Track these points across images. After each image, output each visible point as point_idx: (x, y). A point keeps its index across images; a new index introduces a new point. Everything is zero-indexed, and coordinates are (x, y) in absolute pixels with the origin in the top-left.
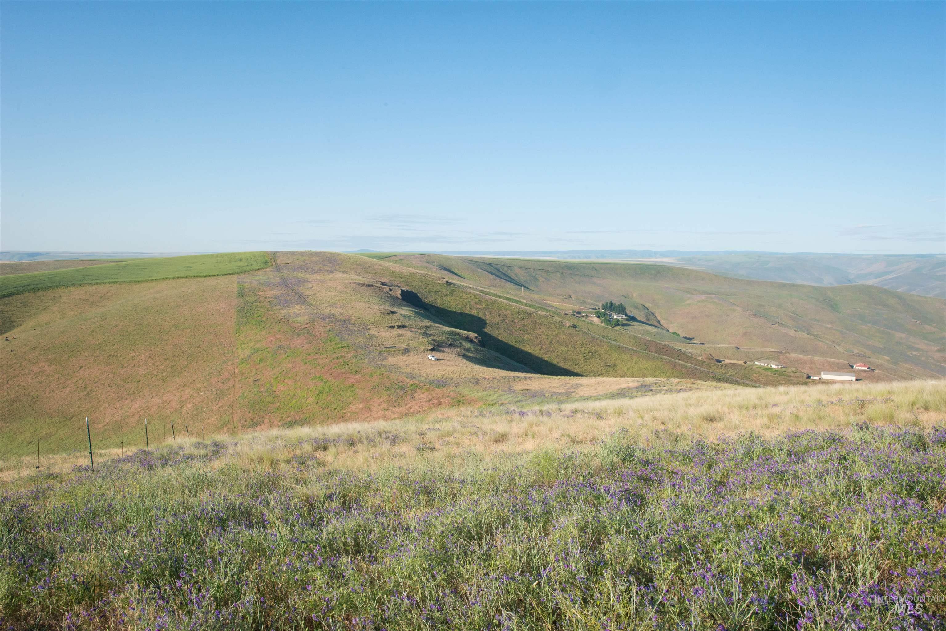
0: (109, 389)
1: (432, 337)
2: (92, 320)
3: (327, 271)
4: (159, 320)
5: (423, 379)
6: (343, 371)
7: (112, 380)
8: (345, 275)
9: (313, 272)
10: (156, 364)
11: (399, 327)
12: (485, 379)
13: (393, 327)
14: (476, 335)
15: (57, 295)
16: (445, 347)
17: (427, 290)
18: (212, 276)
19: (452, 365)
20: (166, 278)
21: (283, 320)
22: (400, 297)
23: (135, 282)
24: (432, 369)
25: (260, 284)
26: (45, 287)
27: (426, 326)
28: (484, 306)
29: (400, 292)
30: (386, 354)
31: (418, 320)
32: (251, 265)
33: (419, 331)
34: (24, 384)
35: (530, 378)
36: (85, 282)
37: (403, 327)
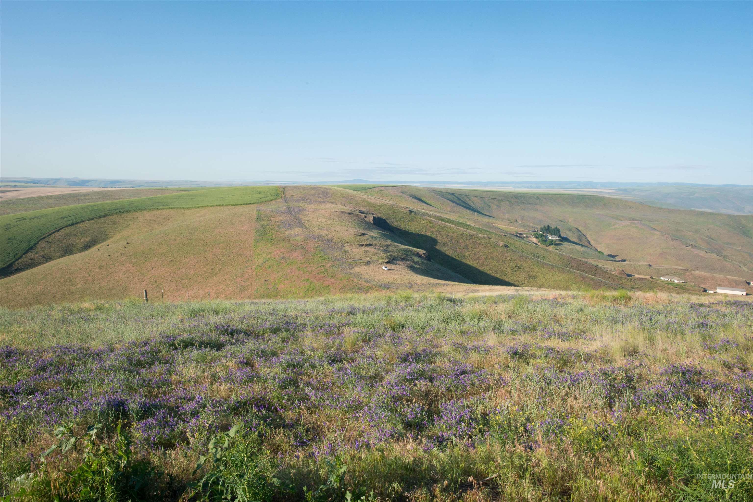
0: (171, 283)
1: (390, 253)
2: (159, 236)
3: (321, 202)
4: (203, 237)
5: (375, 283)
6: (323, 276)
7: (173, 277)
8: (333, 205)
9: (311, 203)
10: (201, 267)
11: (366, 245)
12: (417, 284)
13: (362, 245)
14: (425, 252)
15: (135, 217)
16: (399, 260)
17: (394, 216)
18: (239, 205)
19: (398, 274)
20: (208, 206)
21: (286, 239)
22: (372, 222)
23: (187, 208)
24: (383, 277)
25: (272, 211)
26: (128, 211)
27: (387, 245)
28: (436, 229)
29: (372, 218)
30: (354, 265)
31: (382, 240)
32: (267, 197)
33: (381, 248)
34: (117, 278)
35: (447, 285)
36: (153, 208)
37: (370, 245)
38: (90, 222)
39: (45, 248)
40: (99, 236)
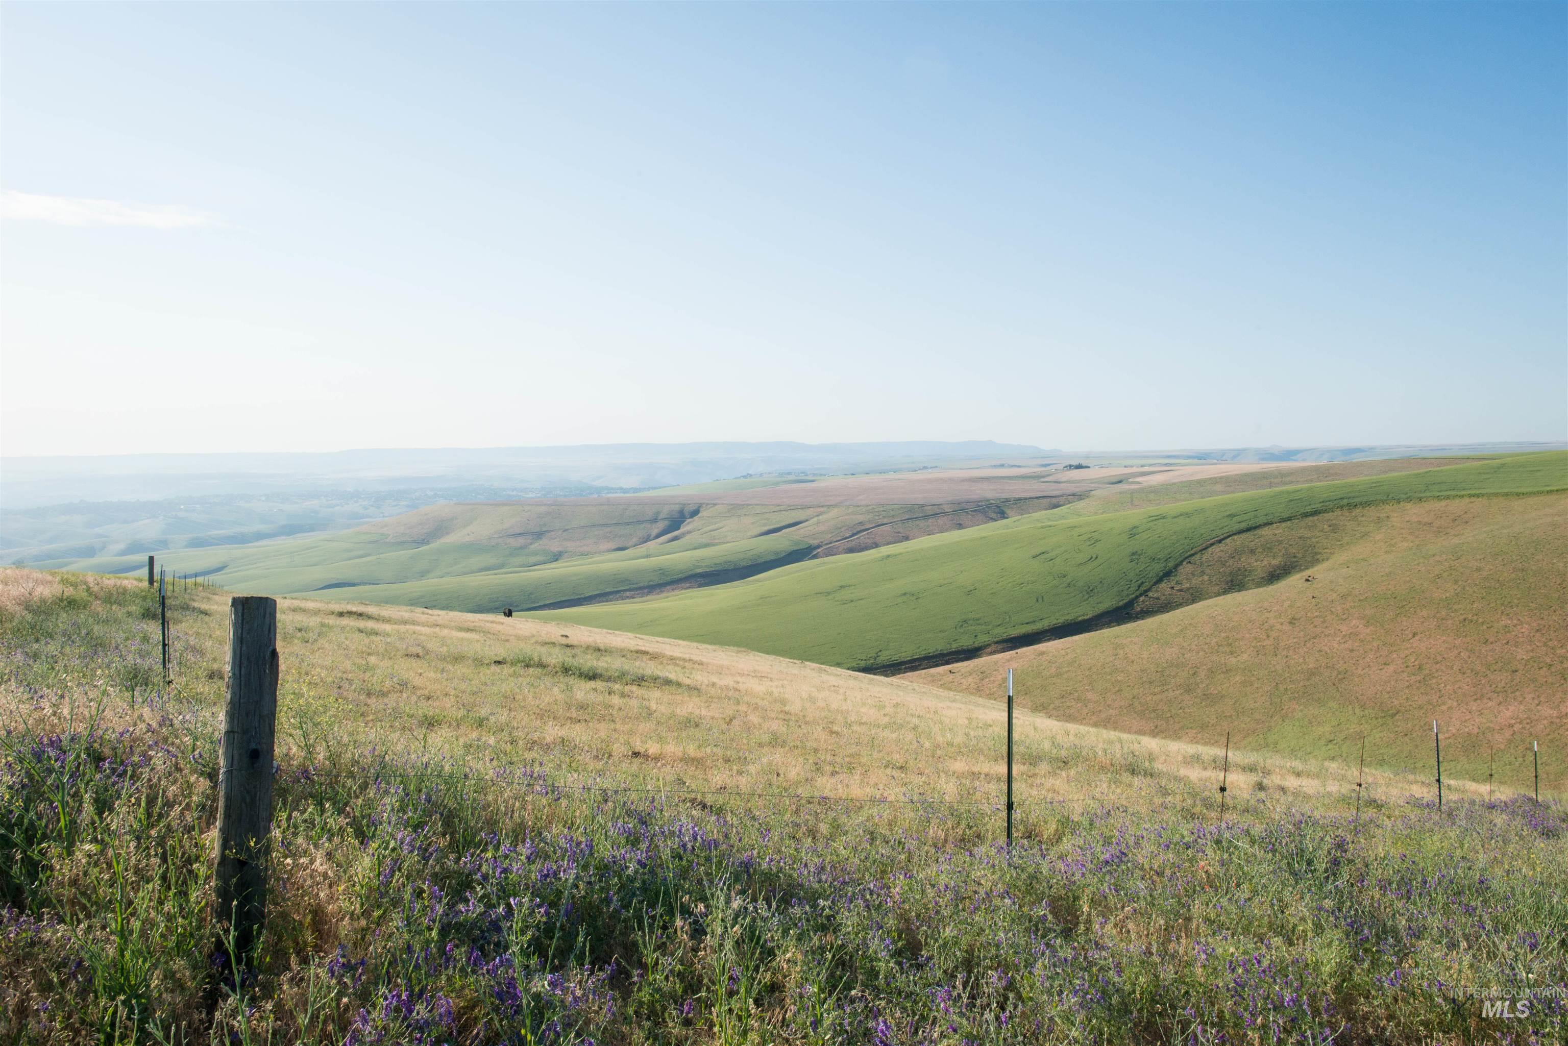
0: (1460, 677)
2: (1437, 558)
4: (1561, 565)
7: (1466, 662)
15: (1382, 515)
23: (1518, 494)
26: (1366, 503)
34: (1326, 649)
36: (1428, 494)
38: (1284, 525)
39: (1193, 575)
40: (1300, 555)
